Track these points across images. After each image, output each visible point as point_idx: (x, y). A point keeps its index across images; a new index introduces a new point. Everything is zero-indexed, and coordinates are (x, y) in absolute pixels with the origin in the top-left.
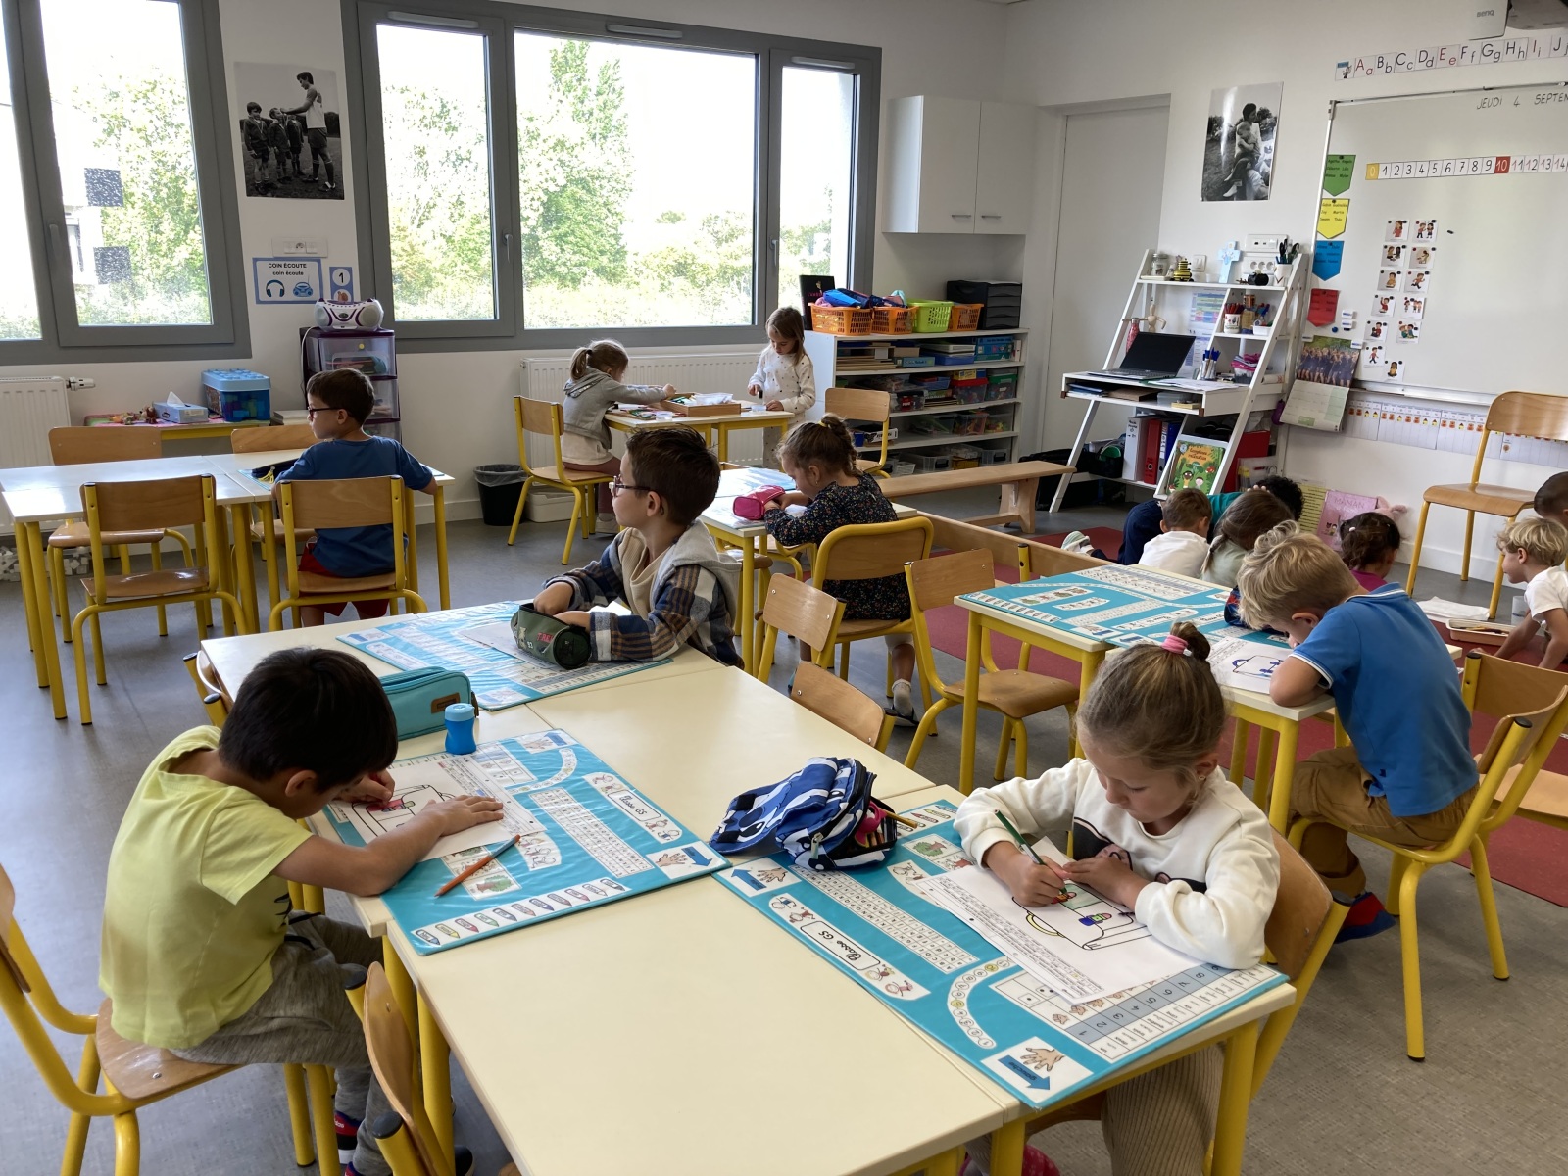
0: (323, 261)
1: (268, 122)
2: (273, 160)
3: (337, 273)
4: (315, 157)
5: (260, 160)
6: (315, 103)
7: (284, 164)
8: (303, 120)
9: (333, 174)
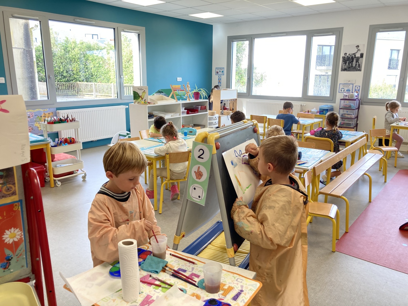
1: (348, 56)
2: (347, 64)
3: (356, 87)
4: (356, 63)
5: (345, 64)
6: (359, 51)
7: (349, 64)
8: (355, 55)
9: (360, 66)
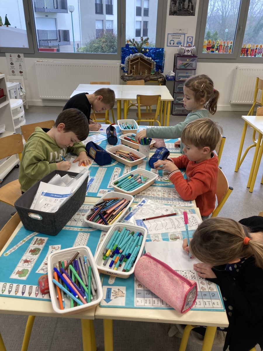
0: (186, 35)
3: (189, 38)
5: (174, 4)
9: (193, 8)
